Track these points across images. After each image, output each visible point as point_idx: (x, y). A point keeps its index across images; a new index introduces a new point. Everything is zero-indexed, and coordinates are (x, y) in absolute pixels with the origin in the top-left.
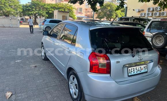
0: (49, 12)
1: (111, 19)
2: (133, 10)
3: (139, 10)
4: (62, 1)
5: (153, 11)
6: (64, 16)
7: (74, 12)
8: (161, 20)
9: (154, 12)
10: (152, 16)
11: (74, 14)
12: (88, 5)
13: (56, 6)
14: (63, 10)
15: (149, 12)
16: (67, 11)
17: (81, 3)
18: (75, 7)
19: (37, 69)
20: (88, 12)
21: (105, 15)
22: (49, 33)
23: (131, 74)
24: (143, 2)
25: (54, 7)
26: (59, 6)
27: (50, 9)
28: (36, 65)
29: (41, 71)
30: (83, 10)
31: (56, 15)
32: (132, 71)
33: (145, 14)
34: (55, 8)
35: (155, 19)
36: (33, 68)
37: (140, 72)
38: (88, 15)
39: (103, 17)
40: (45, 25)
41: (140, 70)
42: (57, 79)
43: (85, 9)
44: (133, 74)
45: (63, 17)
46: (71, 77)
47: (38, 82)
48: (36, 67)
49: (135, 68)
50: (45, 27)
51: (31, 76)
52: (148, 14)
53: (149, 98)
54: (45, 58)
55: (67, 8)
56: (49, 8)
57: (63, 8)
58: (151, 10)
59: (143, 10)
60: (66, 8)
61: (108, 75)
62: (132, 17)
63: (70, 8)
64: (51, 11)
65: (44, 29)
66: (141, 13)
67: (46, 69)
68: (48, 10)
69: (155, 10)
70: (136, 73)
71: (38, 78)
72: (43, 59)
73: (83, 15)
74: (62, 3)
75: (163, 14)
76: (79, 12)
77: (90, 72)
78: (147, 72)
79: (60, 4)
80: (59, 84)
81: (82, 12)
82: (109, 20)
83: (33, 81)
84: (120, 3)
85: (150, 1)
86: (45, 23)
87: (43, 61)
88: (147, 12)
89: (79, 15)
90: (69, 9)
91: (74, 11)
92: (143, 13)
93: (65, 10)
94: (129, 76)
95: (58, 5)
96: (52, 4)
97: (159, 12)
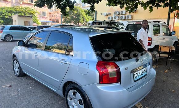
0: (4, 17)
1: (78, 23)
2: (101, 14)
3: (107, 14)
4: (21, 4)
5: (119, 14)
6: (27, 21)
7: (37, 17)
8: (136, 23)
9: (120, 16)
10: (119, 19)
11: (37, 19)
12: (58, 8)
13: (14, 10)
14: (23, 15)
15: (116, 16)
16: (28, 15)
17: (50, 7)
18: (37, 10)
19: (13, 89)
20: (53, 16)
21: (73, 20)
22: (26, 43)
23: (136, 79)
24: (110, 6)
25: (11, 11)
26: (18, 9)
27: (6, 14)
28: (10, 84)
29: (21, 91)
30: (46, 14)
31: (15, 21)
32: (136, 76)
33: (112, 18)
34: (13, 12)
35: (130, 22)
36: (7, 88)
37: (143, 76)
38: (53, 19)
39: (70, 22)
40: (4, 34)
41: (142, 74)
42: (45, 97)
43: (49, 13)
44: (138, 78)
45: (25, 22)
46: (71, 92)
47: (22, 105)
48: (11, 86)
49: (138, 72)
50: (5, 35)
51: (9, 99)
52: (115, 18)
53: (146, 99)
54: (20, 74)
55: (28, 12)
56: (4, 12)
57: (22, 12)
58: (117, 13)
59: (110, 14)
60: (26, 12)
61: (118, 84)
62: (105, 20)
63: (32, 12)
64: (7, 15)
65: (4, 39)
66: (108, 17)
67: (26, 87)
68: (4, 15)
69: (120, 13)
70: (139, 77)
71: (20, 100)
72: (17, 76)
73: (48, 20)
74: (20, 6)
75: (128, 17)
76: (43, 17)
77: (100, 83)
78: (146, 75)
79: (18, 7)
80: (51, 102)
81: (46, 16)
82: (77, 24)
83: (15, 105)
84: (90, 7)
85: (117, 5)
86: (4, 31)
87: (18, 78)
88: (114, 16)
89: (43, 20)
90: (30, 14)
91: (36, 15)
92: (110, 16)
93: (25, 14)
94: (135, 81)
95: (16, 9)
96: (7, 8)
97: (125, 15)
